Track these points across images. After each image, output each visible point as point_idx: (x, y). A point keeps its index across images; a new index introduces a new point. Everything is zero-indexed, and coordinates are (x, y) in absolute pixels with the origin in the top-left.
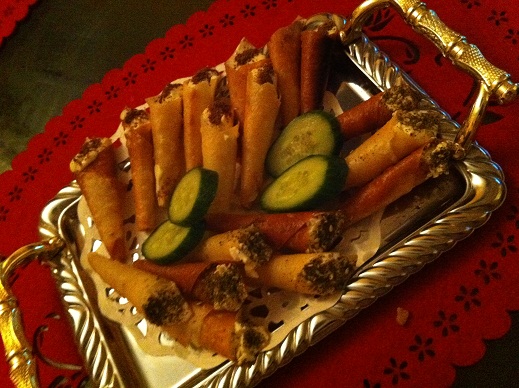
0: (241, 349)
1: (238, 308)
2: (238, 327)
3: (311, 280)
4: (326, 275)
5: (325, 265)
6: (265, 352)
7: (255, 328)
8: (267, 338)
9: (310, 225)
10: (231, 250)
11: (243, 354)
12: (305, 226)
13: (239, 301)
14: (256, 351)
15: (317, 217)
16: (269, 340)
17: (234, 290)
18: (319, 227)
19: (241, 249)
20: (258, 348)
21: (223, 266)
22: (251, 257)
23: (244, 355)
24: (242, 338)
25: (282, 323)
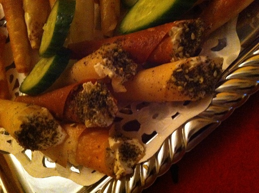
0: (118, 163)
1: (109, 123)
2: (112, 143)
3: (182, 86)
4: (196, 80)
5: (193, 69)
6: (142, 163)
7: (129, 141)
8: (142, 149)
9: (172, 34)
10: (95, 66)
11: (120, 168)
12: (167, 36)
13: (110, 116)
14: (133, 163)
15: (178, 26)
16: (144, 151)
17: (104, 106)
18: (181, 36)
19: (106, 65)
20: (135, 160)
21: (90, 83)
22: (117, 72)
23: (121, 170)
24: (117, 152)
25: (155, 133)
